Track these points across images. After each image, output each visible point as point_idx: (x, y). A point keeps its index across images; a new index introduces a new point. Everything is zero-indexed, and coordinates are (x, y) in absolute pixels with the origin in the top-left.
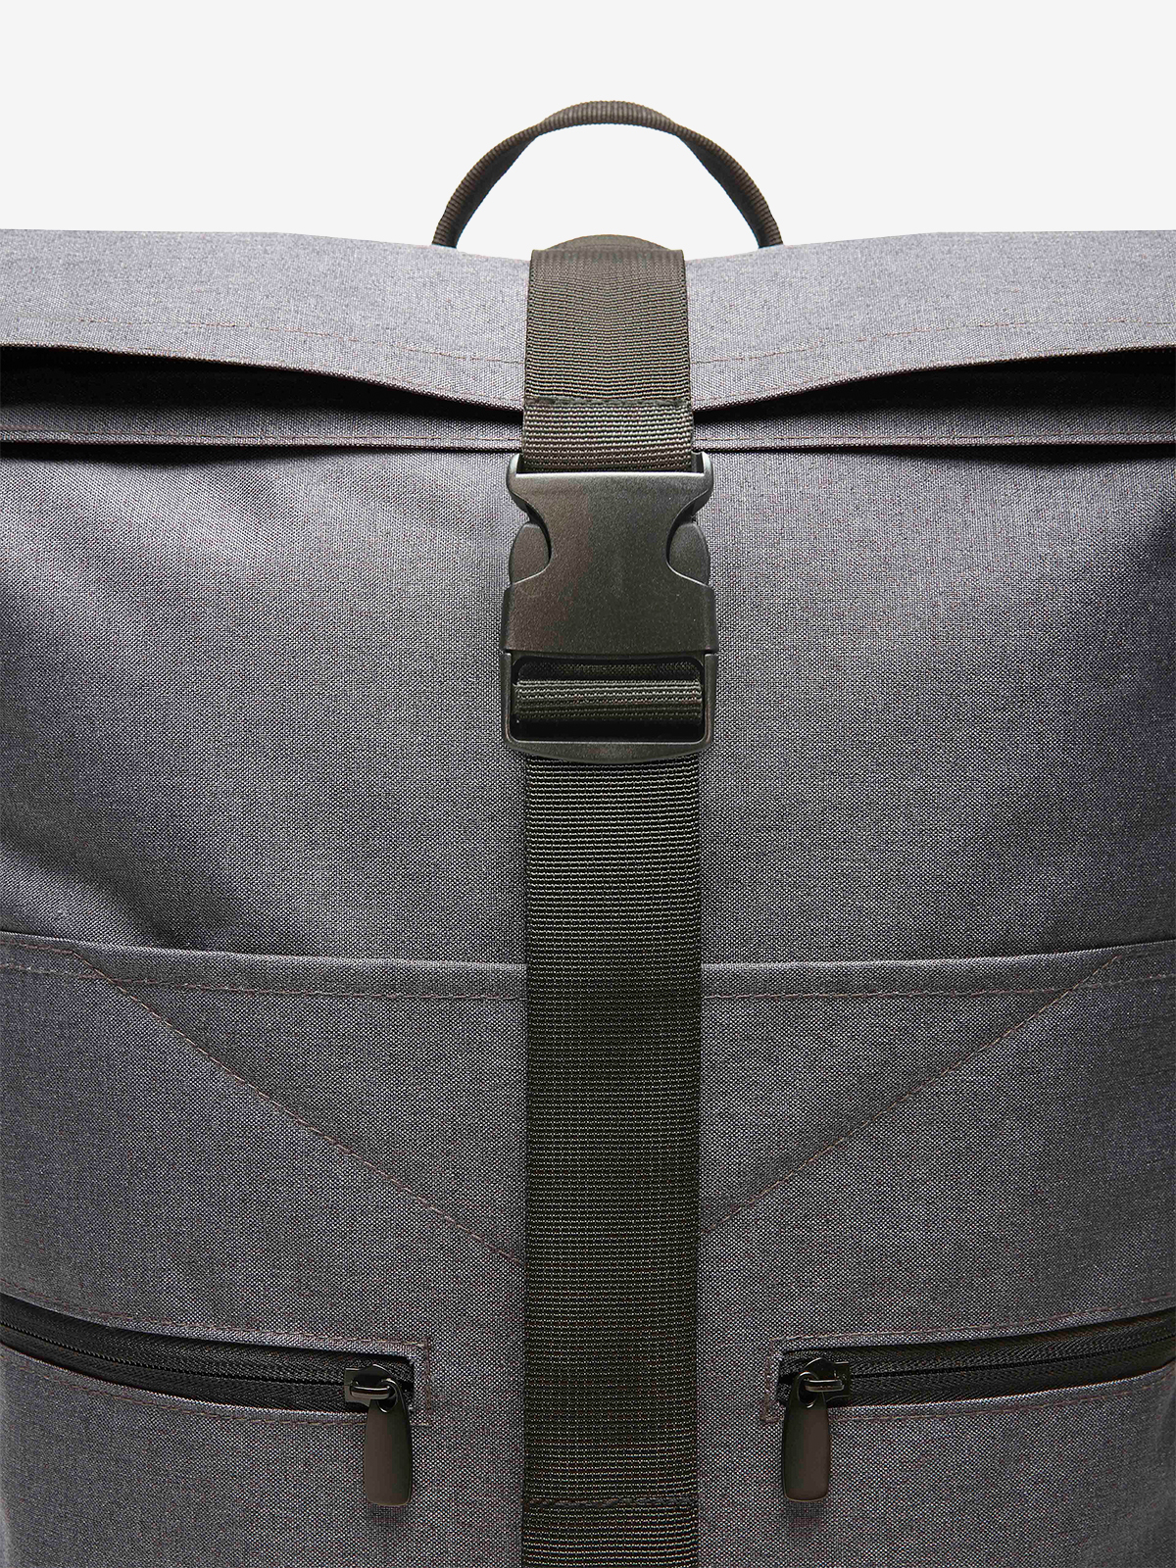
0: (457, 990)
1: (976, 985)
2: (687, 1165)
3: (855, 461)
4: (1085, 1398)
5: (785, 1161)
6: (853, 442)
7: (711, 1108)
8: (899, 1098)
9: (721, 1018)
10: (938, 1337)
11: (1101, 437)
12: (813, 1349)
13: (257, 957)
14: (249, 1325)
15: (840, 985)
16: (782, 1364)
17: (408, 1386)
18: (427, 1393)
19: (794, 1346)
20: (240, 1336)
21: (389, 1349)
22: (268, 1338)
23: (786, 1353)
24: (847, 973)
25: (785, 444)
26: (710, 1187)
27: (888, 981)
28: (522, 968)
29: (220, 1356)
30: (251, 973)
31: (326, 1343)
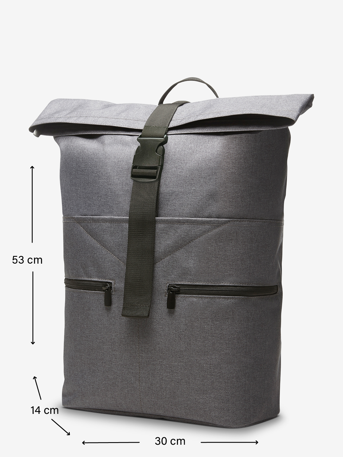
0: (120, 221)
1: (203, 223)
2: (152, 251)
3: (192, 135)
4: (225, 298)
5: (169, 251)
6: (192, 132)
7: (157, 241)
8: (190, 242)
9: (159, 227)
10: (195, 284)
11: (231, 130)
12: (174, 284)
13: (93, 217)
14: (91, 277)
15: (179, 222)
16: (168, 286)
17: (111, 287)
18: (114, 289)
19: (171, 283)
20: (89, 279)
21: (109, 281)
22: (93, 279)
23: (169, 285)
24: (180, 220)
25: (181, 133)
26: (157, 255)
27: (187, 221)
28: (128, 217)
29: (86, 282)
30: (93, 219)
31: (100, 280)
